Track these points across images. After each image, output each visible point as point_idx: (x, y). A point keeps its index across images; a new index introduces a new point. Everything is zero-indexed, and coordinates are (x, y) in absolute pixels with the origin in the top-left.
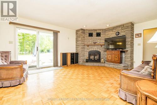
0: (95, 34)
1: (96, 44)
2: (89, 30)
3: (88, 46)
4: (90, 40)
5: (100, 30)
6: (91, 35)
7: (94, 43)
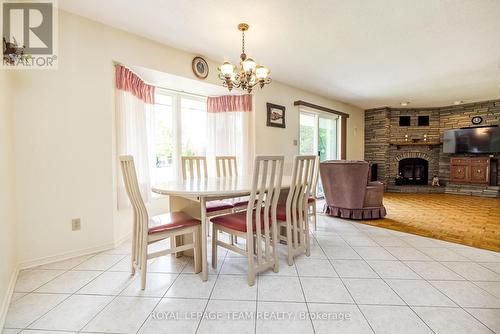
0: (414, 119)
1: (419, 143)
2: (402, 110)
3: (399, 147)
4: (405, 135)
5: (428, 110)
6: (405, 121)
7: (415, 140)
